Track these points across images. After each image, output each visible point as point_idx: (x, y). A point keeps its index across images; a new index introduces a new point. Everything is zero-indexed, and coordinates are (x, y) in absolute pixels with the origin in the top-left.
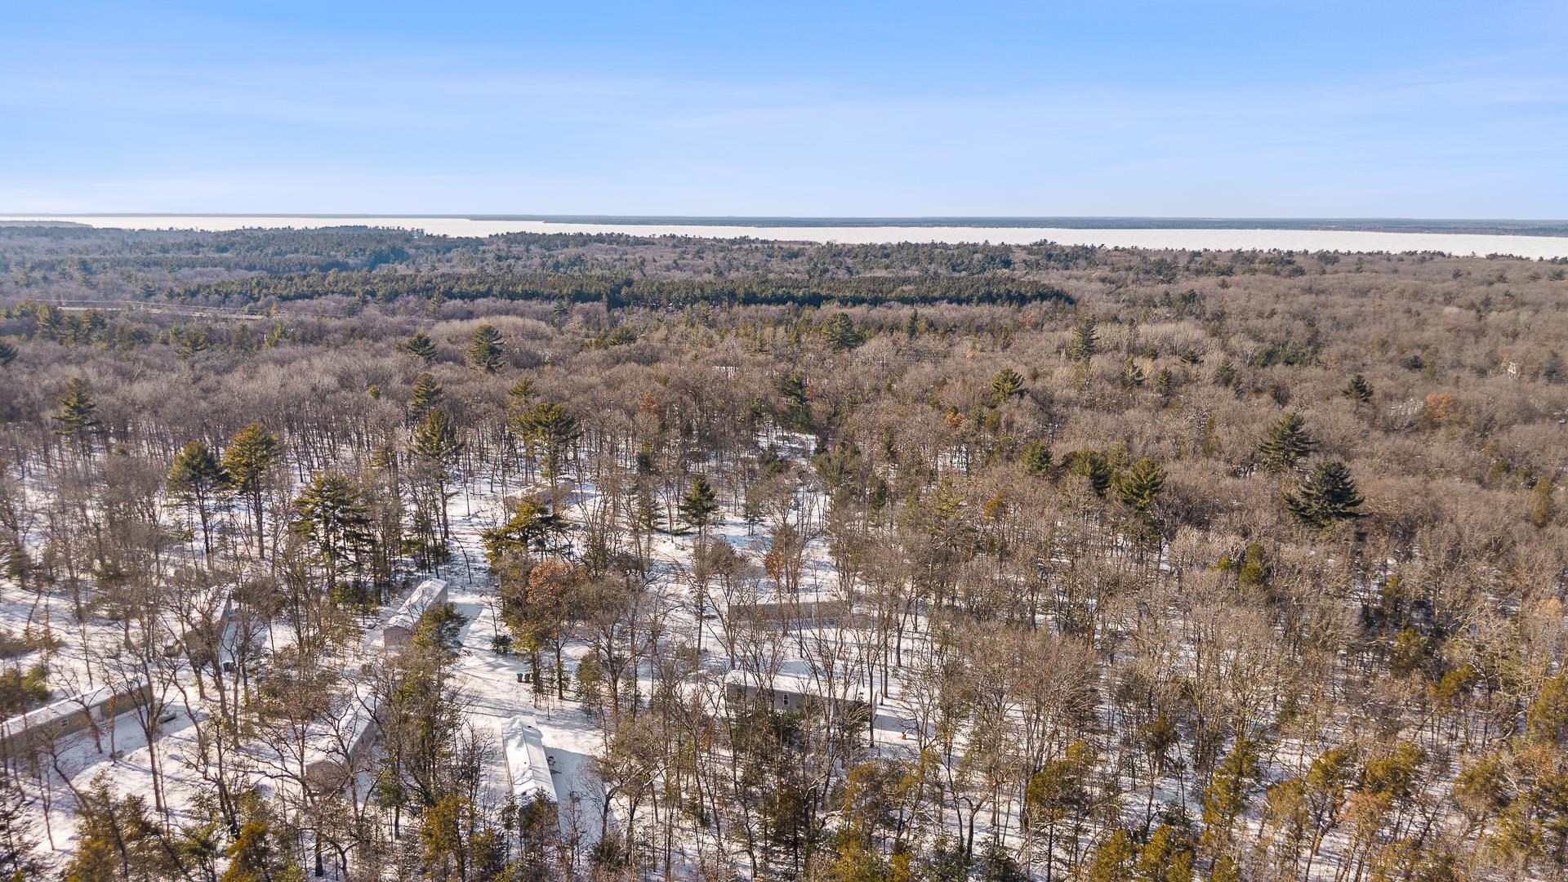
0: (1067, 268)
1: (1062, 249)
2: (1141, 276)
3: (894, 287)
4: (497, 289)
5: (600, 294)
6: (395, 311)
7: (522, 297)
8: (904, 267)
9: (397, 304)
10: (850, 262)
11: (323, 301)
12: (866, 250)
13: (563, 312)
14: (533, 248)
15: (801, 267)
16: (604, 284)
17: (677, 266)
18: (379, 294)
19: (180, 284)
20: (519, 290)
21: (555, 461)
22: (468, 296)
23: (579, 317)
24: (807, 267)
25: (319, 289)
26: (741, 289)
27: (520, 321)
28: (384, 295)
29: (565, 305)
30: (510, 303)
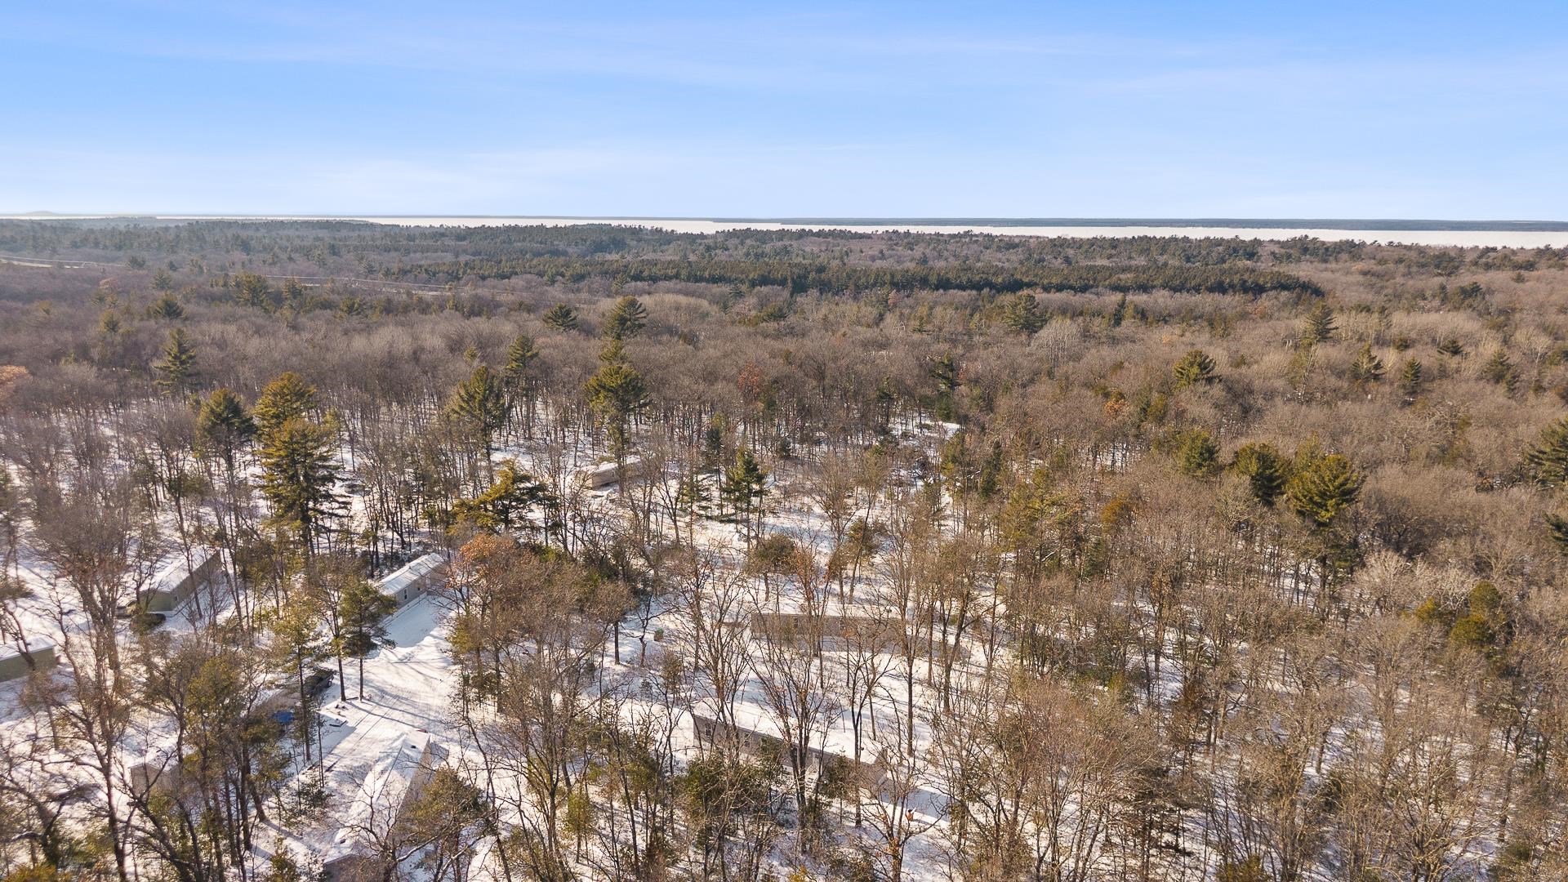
0: (1326, 261)
1: (1323, 243)
2: (1414, 269)
3: (1110, 275)
4: (684, 273)
5: (786, 279)
6: (579, 290)
7: (707, 281)
8: (1130, 258)
9: (582, 284)
10: (1071, 252)
11: (514, 280)
12: (1093, 242)
13: (739, 294)
14: (749, 242)
15: (1015, 257)
16: (794, 269)
17: (883, 256)
18: (568, 274)
19: (401, 265)
20: (706, 274)
21: (622, 432)
22: (654, 279)
23: (752, 300)
24: (1022, 257)
25: (518, 270)
26: (935, 276)
27: (683, 300)
28: (572, 275)
29: (744, 288)
30: (692, 286)
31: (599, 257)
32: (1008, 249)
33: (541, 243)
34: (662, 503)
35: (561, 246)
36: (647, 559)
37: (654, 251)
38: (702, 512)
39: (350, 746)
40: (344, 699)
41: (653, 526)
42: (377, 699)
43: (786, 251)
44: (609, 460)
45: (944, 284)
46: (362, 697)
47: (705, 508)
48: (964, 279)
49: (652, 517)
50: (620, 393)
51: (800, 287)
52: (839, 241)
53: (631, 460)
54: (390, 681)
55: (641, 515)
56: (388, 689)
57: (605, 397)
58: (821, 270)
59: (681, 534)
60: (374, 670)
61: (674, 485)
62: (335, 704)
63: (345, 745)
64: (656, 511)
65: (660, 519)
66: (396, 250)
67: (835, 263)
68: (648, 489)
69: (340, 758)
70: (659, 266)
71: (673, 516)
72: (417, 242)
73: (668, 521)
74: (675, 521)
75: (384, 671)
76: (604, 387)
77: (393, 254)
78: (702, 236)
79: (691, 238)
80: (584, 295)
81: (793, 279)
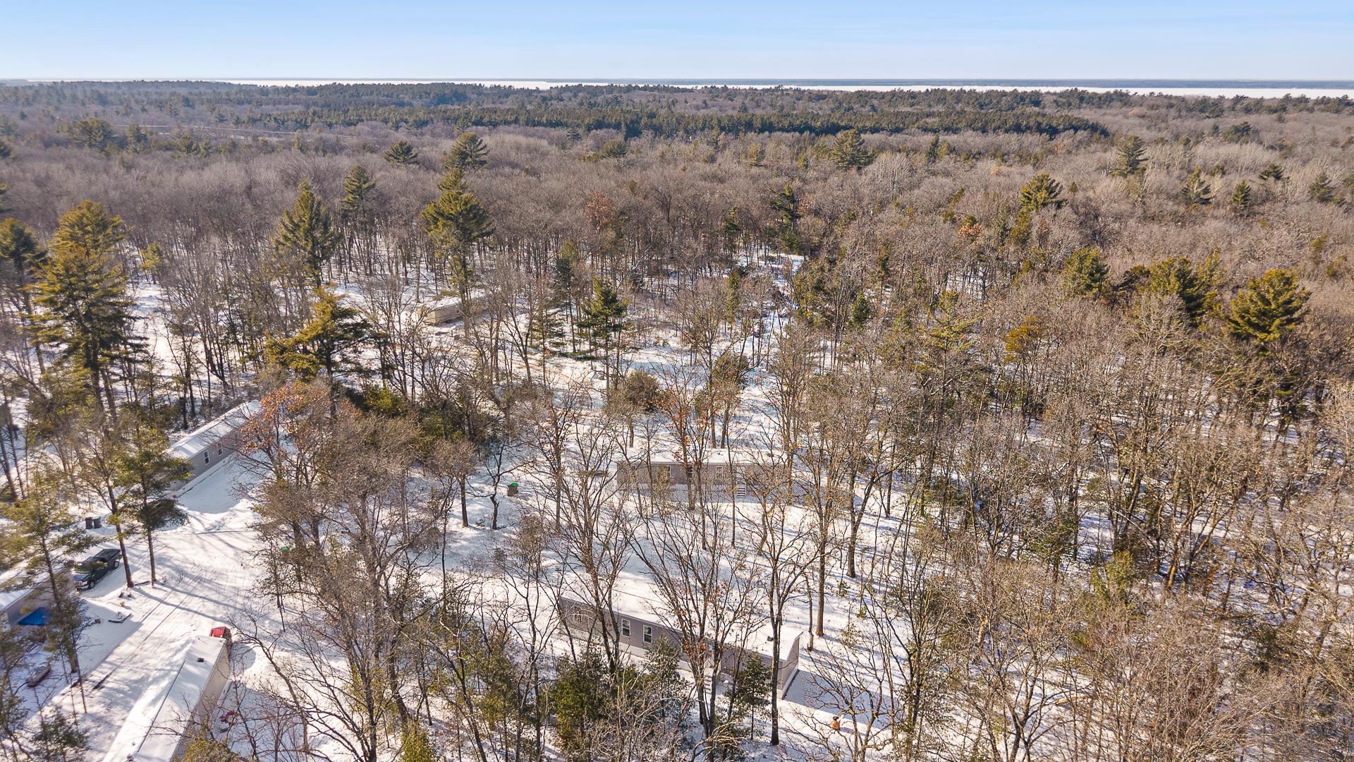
0: (1102, 108)
3: (917, 119)
4: (522, 118)
5: (620, 124)
6: (422, 134)
7: (545, 126)
8: (930, 106)
9: (425, 129)
10: (875, 102)
11: (359, 126)
12: (893, 94)
13: (576, 137)
14: (581, 94)
15: (826, 107)
16: (628, 116)
17: (706, 106)
18: (411, 120)
19: (251, 114)
20: (544, 120)
21: (464, 265)
22: (494, 125)
23: (590, 142)
24: (832, 106)
25: (364, 118)
26: (759, 120)
27: (522, 140)
28: (415, 121)
29: (580, 131)
30: (531, 129)
31: (442, 107)
32: (818, 100)
33: (387, 96)
34: (511, 339)
35: (407, 99)
36: (497, 402)
37: (494, 103)
38: (555, 349)
39: (131, 649)
40: (131, 585)
41: (501, 365)
42: (173, 583)
43: (617, 101)
44: (452, 295)
45: (768, 127)
46: (154, 580)
47: (557, 345)
48: (786, 123)
49: (500, 354)
50: (461, 220)
51: (633, 131)
52: (664, 93)
53: (475, 294)
54: (192, 558)
55: (488, 353)
56: (189, 568)
57: (444, 225)
58: (652, 116)
59: (533, 374)
60: (173, 544)
61: (523, 320)
62: (118, 592)
63: (125, 649)
64: (504, 349)
65: (509, 357)
66: (249, 103)
67: (663, 112)
68: (495, 325)
69: (115, 668)
70: (498, 113)
71: (524, 354)
72: (270, 96)
73: (517, 357)
74: (526, 360)
75: (187, 545)
76: (442, 215)
77: (246, 106)
78: (537, 90)
79: (529, 92)
80: (427, 138)
81: (626, 124)
